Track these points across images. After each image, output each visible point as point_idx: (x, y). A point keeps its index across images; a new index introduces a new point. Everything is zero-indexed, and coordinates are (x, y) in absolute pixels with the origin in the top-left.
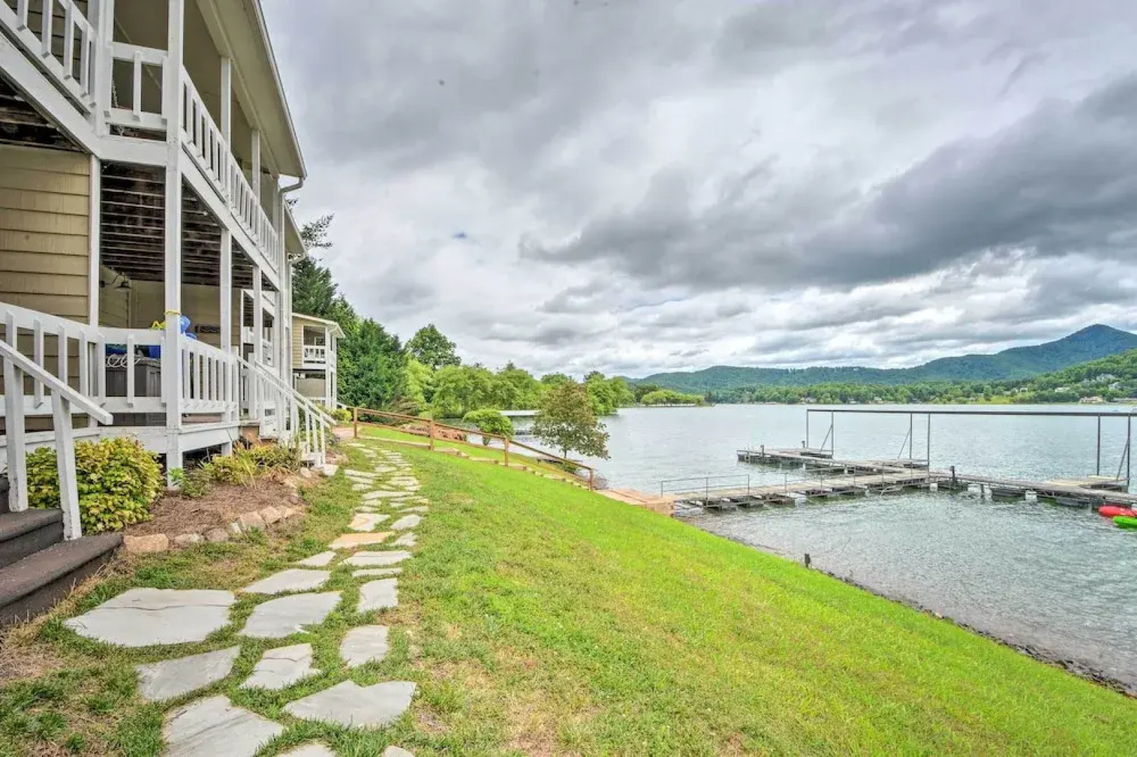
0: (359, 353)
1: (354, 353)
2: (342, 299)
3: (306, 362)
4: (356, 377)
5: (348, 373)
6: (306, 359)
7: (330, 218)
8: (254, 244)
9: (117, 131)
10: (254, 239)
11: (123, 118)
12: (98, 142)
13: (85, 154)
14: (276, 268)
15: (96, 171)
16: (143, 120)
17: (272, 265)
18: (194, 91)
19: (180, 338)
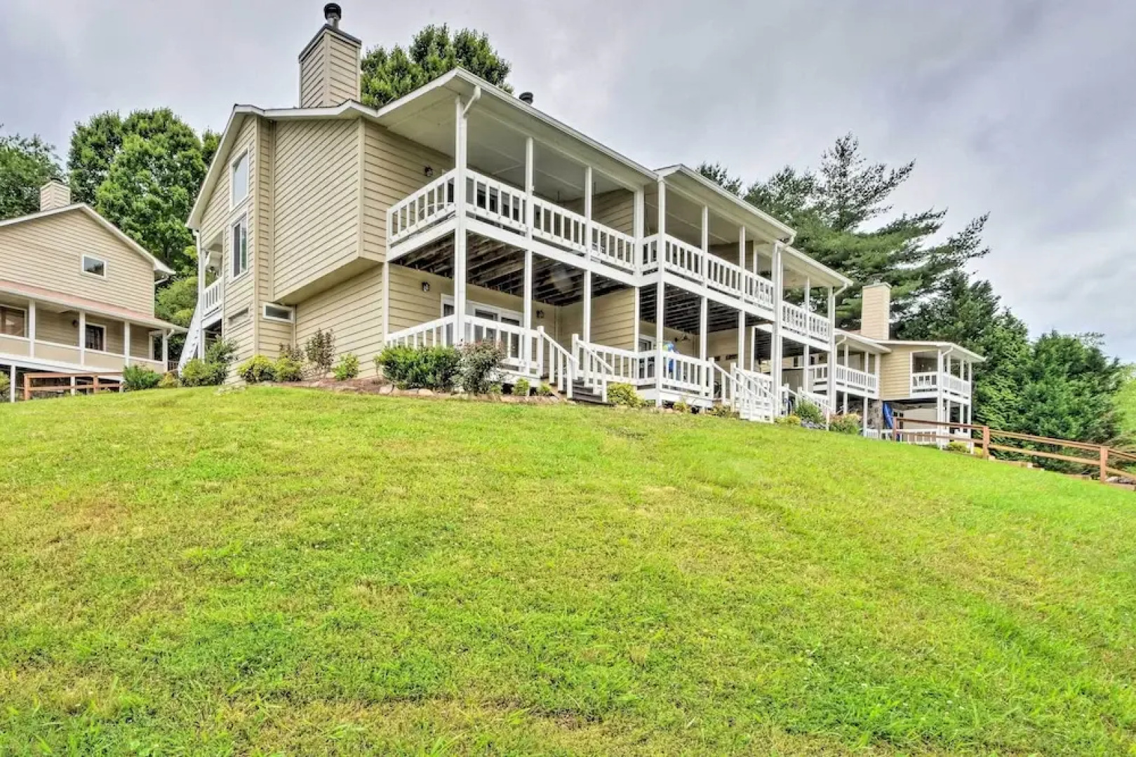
0: (1027, 379)
1: (1019, 381)
2: (1007, 315)
3: (914, 391)
4: (1022, 412)
5: (1010, 407)
6: (915, 388)
7: (983, 220)
8: (738, 298)
9: (645, 273)
10: (738, 293)
11: (646, 268)
12: (638, 281)
13: (633, 287)
14: (771, 306)
15: (637, 293)
16: (651, 265)
17: (766, 305)
18: (674, 241)
19: (663, 352)
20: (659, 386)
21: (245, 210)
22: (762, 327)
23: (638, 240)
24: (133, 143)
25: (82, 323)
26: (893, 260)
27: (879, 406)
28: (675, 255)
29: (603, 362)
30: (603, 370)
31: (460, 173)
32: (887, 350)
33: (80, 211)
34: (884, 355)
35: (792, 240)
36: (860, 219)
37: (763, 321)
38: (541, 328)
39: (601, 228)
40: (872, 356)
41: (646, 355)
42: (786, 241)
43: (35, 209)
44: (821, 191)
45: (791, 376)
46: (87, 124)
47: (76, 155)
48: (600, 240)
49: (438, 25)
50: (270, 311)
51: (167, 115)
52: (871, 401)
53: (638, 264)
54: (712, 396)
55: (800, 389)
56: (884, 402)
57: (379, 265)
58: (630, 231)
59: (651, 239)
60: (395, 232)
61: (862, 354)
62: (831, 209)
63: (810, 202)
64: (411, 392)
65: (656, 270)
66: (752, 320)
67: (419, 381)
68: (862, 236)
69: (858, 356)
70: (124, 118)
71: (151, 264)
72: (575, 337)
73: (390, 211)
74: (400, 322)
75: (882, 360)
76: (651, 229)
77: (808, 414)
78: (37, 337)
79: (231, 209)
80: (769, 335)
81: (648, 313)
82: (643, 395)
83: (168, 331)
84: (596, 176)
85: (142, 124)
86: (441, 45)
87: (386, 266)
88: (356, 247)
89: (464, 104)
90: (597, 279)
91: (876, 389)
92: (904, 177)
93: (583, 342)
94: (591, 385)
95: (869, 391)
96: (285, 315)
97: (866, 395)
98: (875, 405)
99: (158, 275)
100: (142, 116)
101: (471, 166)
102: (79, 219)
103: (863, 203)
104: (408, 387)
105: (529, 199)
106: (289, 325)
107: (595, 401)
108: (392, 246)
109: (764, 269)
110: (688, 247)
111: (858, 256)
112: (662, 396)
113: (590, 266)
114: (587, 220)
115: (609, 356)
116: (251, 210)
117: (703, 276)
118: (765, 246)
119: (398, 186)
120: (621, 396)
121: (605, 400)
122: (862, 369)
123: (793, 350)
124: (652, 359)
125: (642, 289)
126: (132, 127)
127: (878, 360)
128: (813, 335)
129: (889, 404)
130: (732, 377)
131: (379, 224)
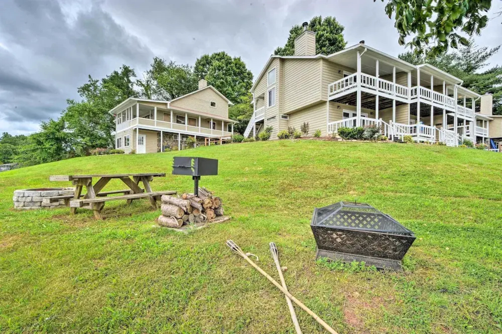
8: (443, 105)
9: (412, 99)
10: (443, 104)
11: (412, 97)
12: (410, 102)
13: (408, 104)
14: (454, 107)
15: (409, 105)
16: (414, 96)
17: (452, 107)
18: (422, 88)
19: (419, 125)
20: (418, 136)
21: (275, 86)
22: (450, 114)
23: (409, 88)
24: (216, 63)
25: (212, 121)
26: (492, 83)
27: (489, 140)
28: (422, 92)
29: (402, 129)
30: (402, 132)
31: (359, 74)
32: (492, 119)
33: (210, 88)
34: (490, 121)
35: (462, 84)
36: (476, 69)
37: (451, 112)
38: (381, 119)
39: (398, 85)
40: (485, 121)
41: (413, 126)
42: (459, 84)
43: (197, 89)
44: (459, 59)
45: (460, 131)
46: (199, 58)
47: (197, 68)
48: (398, 90)
49: (318, 16)
50: (283, 117)
51: (223, 53)
52: (485, 138)
53: (409, 96)
54: (435, 139)
55: (462, 135)
56: (491, 139)
57: (325, 102)
58: (407, 85)
59: (415, 87)
60: (331, 92)
61: (481, 121)
62: (463, 65)
63: (454, 63)
64: (349, 141)
65: (417, 98)
66: (447, 112)
67: (353, 137)
68: (477, 75)
69: (480, 121)
70: (210, 55)
71: (227, 102)
72: (391, 121)
73: (330, 85)
74: (333, 119)
75: (489, 123)
76: (414, 84)
77: (468, 144)
78: (201, 127)
79: (268, 86)
80: (453, 117)
81: (413, 112)
82: (414, 139)
83: (233, 123)
84: (396, 69)
85: (217, 57)
86: (320, 23)
87: (328, 102)
88: (320, 97)
89: (360, 53)
90: (397, 102)
91: (487, 134)
92: (496, 52)
93: (393, 122)
94: (397, 136)
95: (485, 135)
96: (286, 117)
97: (484, 136)
98: (487, 140)
99: (229, 106)
100: (216, 54)
101: (362, 72)
102: (209, 91)
103: (478, 62)
104: (348, 139)
105: (377, 79)
106: (288, 121)
107: (400, 142)
108: (330, 96)
109: (450, 93)
110: (427, 89)
111: (477, 82)
112: (418, 139)
113: (395, 98)
114: (394, 84)
115: (403, 127)
116: (276, 86)
117: (432, 99)
118: (450, 86)
119: (334, 78)
120: (407, 140)
121: (403, 141)
122: (482, 126)
123: (460, 121)
124: (415, 127)
125: (411, 105)
126: (213, 58)
127: (488, 123)
128: (467, 116)
129: (493, 139)
130: (442, 131)
131: (326, 89)
